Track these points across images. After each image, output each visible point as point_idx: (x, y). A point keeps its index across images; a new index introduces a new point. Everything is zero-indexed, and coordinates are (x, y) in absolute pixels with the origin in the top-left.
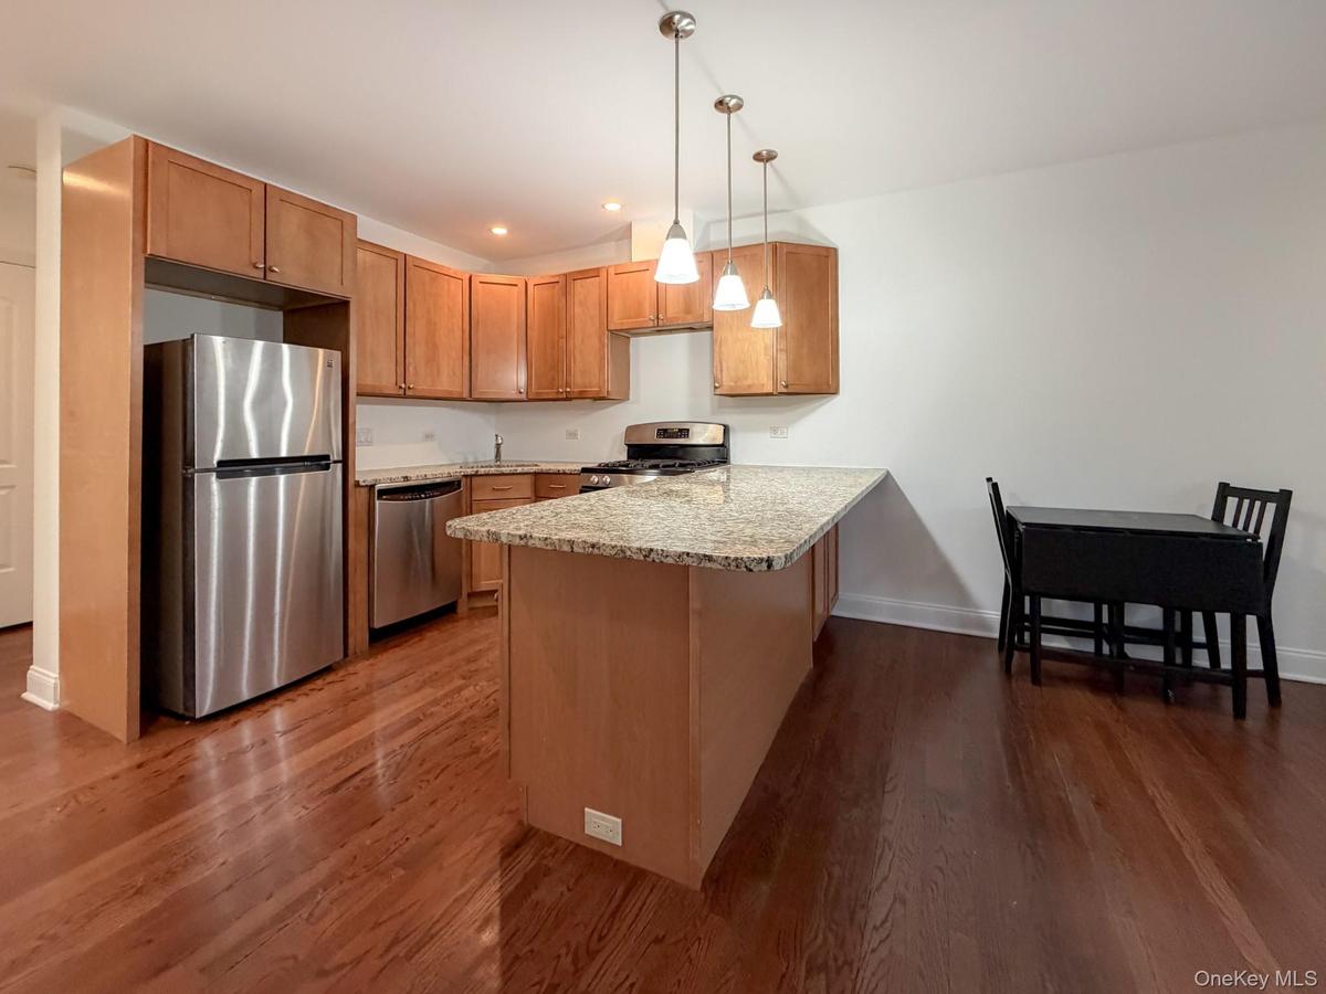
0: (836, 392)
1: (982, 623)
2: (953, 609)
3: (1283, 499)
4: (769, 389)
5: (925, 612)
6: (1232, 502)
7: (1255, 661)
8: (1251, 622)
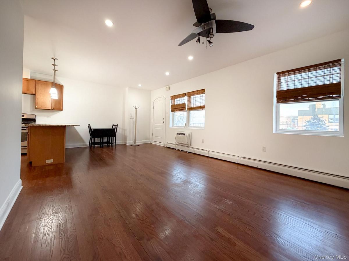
0: (62, 110)
1: (86, 145)
2: (82, 144)
3: (117, 125)
4: (50, 109)
5: (78, 145)
6: (114, 126)
7: (114, 142)
8: (114, 138)
